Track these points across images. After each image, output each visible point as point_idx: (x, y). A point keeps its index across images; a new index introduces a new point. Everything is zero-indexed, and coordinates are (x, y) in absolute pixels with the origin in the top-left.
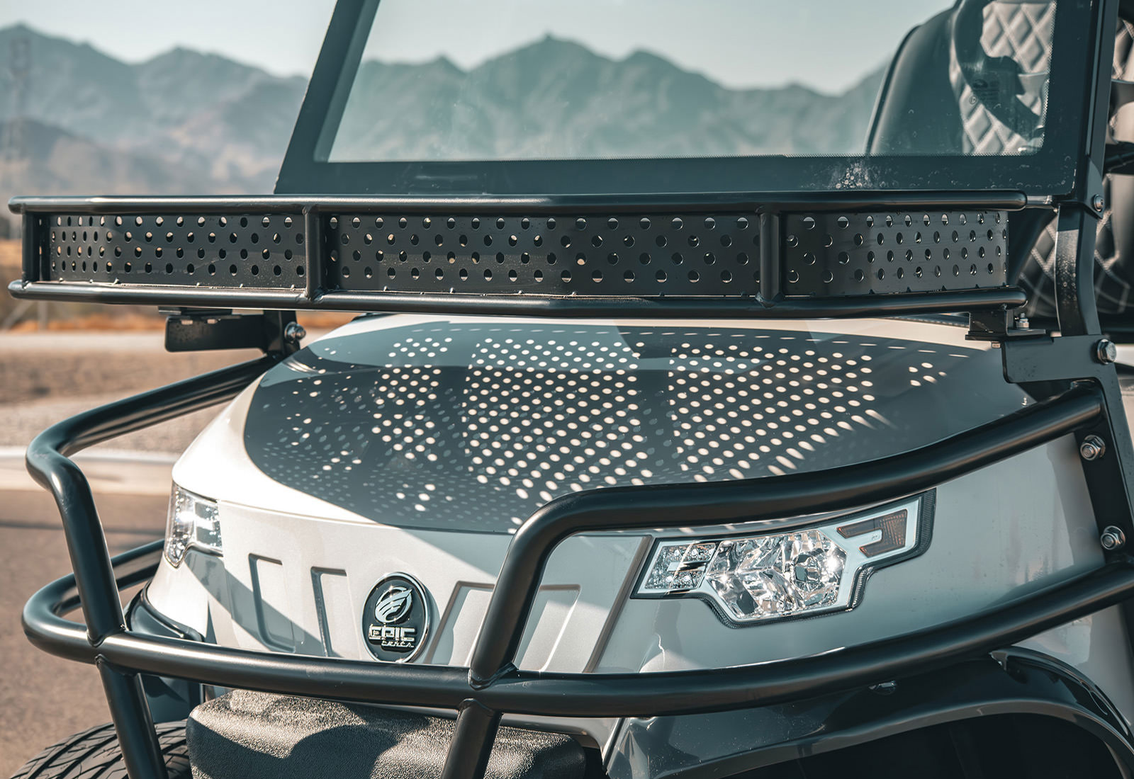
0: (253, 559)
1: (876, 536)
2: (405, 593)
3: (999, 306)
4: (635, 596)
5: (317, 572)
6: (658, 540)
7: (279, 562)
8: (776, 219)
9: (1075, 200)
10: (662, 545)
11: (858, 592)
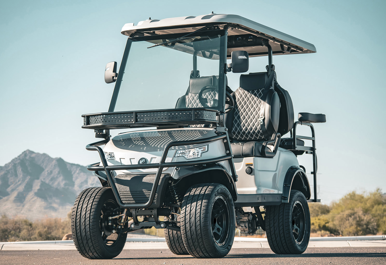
0: (120, 159)
1: (202, 149)
2: (144, 160)
3: (216, 123)
4: (175, 157)
5: (130, 159)
6: (177, 150)
7: (125, 159)
8: (194, 111)
9: (222, 111)
10: (178, 151)
11: (201, 156)
